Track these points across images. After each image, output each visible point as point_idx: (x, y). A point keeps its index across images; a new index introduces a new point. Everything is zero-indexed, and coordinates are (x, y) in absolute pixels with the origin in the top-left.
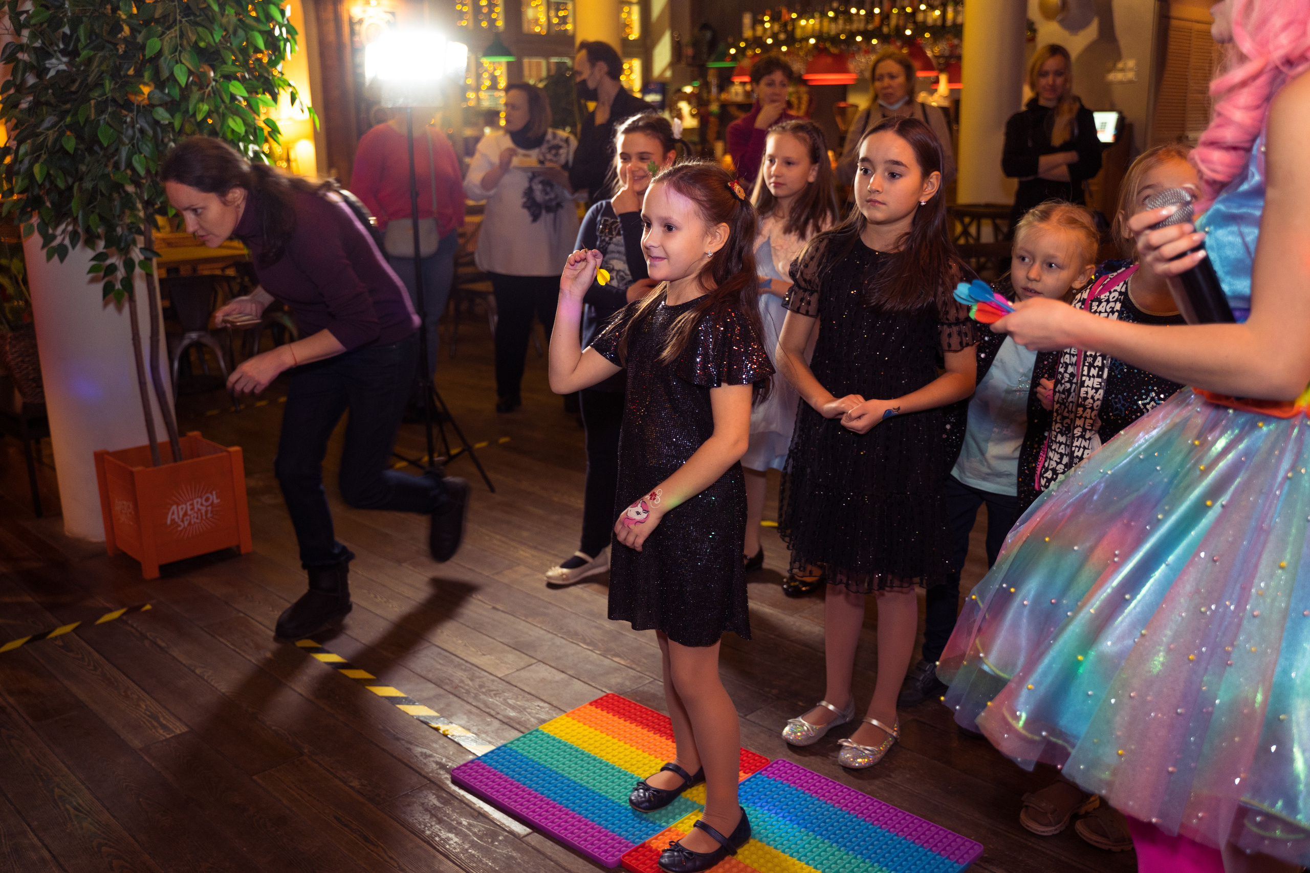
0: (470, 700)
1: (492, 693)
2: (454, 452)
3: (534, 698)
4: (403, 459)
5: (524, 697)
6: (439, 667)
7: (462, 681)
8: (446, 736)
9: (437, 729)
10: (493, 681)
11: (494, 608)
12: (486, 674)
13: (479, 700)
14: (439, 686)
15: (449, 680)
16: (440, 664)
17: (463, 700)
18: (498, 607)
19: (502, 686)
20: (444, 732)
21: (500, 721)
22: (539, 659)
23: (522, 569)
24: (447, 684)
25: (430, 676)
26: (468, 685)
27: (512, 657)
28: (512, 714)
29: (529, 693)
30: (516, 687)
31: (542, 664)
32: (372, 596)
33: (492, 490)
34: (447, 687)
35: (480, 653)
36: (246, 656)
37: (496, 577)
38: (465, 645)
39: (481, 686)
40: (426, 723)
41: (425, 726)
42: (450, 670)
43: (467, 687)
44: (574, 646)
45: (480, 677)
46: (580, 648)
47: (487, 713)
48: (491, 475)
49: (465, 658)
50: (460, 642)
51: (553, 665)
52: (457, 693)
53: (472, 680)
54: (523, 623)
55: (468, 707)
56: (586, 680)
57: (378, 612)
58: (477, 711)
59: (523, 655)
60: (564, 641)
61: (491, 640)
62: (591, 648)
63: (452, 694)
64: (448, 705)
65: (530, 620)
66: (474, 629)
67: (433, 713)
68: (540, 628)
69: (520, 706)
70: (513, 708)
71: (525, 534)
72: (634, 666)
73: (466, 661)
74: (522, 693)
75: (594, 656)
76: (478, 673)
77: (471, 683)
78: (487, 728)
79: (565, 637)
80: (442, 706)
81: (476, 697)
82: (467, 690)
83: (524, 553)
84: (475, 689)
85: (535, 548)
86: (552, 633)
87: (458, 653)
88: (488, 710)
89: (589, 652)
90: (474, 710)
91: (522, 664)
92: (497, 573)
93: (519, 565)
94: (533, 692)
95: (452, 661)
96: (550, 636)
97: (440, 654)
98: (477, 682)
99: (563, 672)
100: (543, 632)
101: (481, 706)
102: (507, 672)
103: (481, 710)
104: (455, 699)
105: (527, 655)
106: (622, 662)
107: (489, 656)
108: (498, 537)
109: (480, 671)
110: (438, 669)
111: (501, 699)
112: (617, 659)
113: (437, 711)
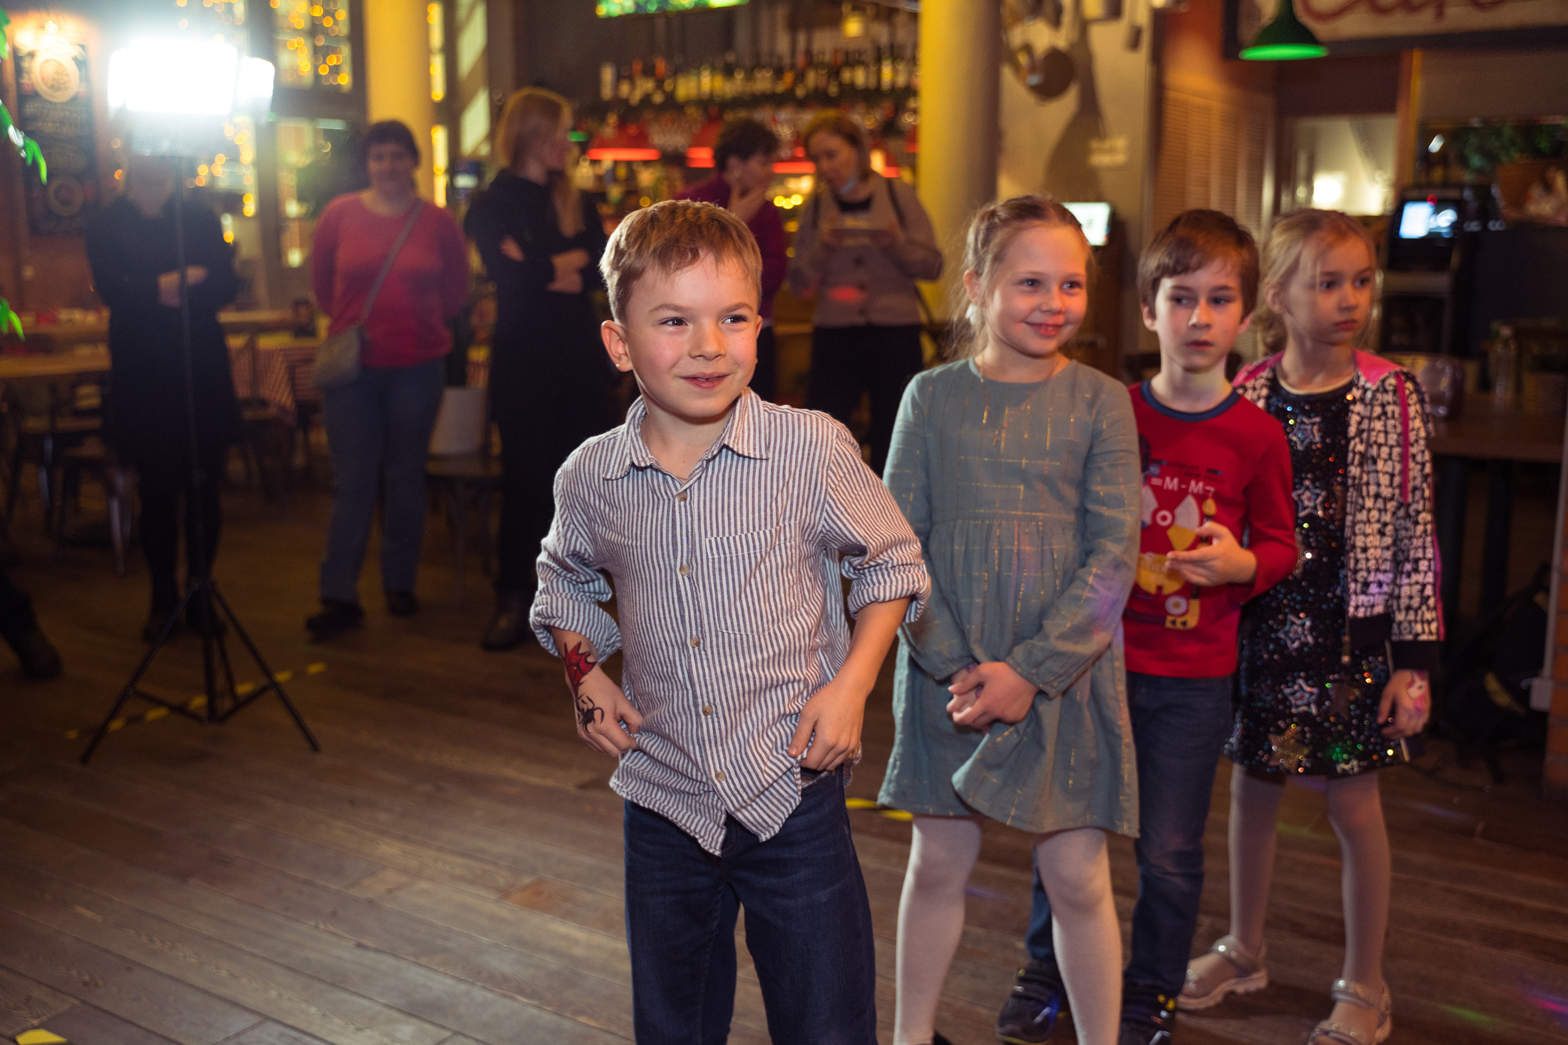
2: (243, 689)
4: (159, 703)
11: (360, 946)
18: (365, 942)
22: (455, 1028)
23: (392, 877)
27: (407, 1029)
31: (462, 1039)
32: (145, 939)
33: (315, 748)
35: (352, 1028)
37: (351, 891)
38: (324, 1015)
44: (508, 1001)
46: (518, 1004)
48: (311, 725)
50: (313, 1009)
54: (415, 968)
57: (161, 967)
59: (427, 1026)
60: (489, 995)
61: (366, 1003)
62: (535, 1003)
65: (423, 961)
66: (333, 985)
68: (444, 974)
71: (383, 817)
72: (613, 1028)
75: (547, 1017)
79: (489, 986)
83: (389, 849)
85: (405, 839)
86: (466, 982)
87: (313, 1030)
89: (534, 1011)
92: (352, 885)
93: (385, 868)
96: (463, 987)
97: (282, 1035)
100: (449, 982)
105: (432, 1023)
106: (592, 1023)
107: (368, 1032)
108: (340, 824)
112: (583, 1019)
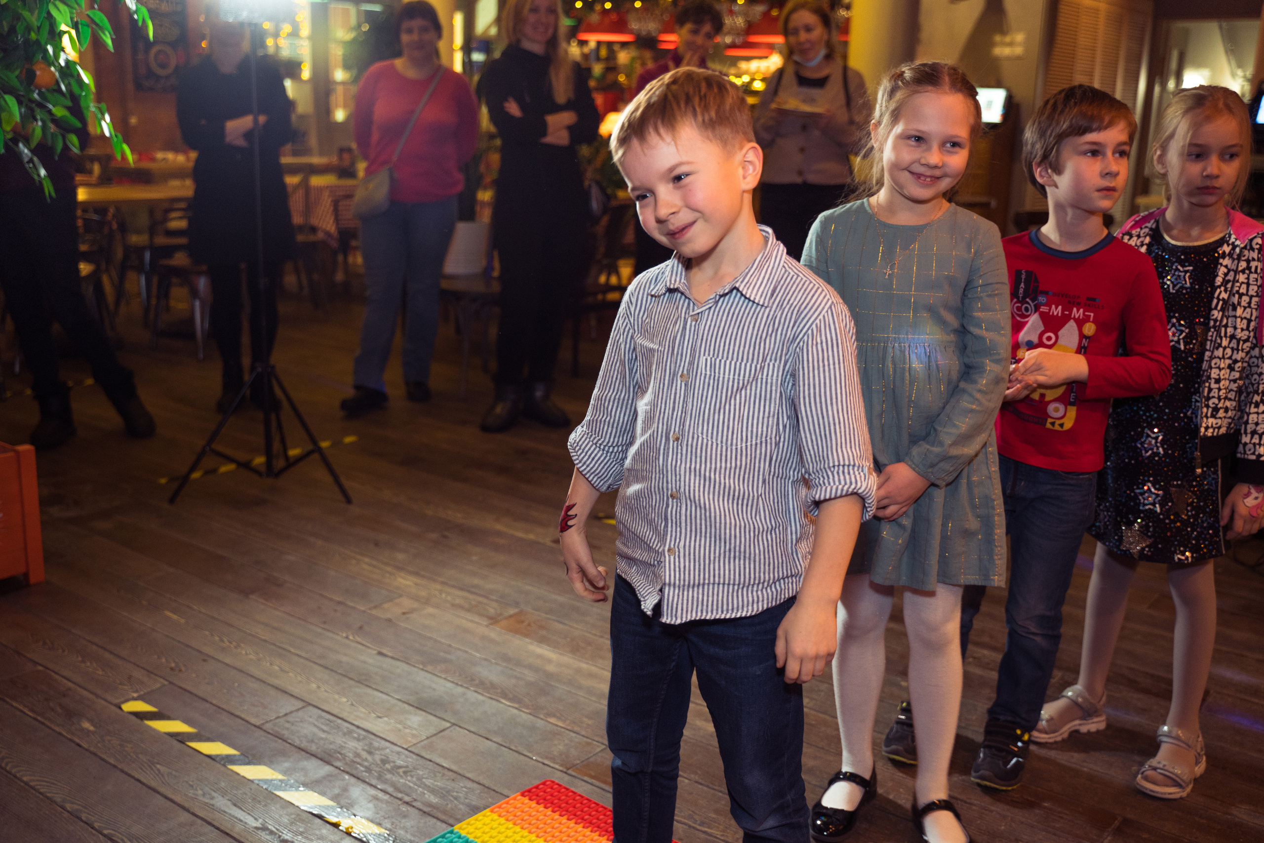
0: (374, 782)
1: (401, 771)
2: (294, 452)
3: (459, 777)
4: (230, 460)
5: (444, 775)
6: (323, 735)
7: (357, 755)
8: (349, 834)
9: (336, 825)
10: (398, 753)
11: (380, 654)
12: (388, 744)
13: (385, 782)
14: (328, 763)
15: (341, 754)
16: (324, 731)
17: (364, 781)
18: (384, 651)
19: (412, 760)
20: (347, 829)
21: (420, 810)
22: (452, 721)
23: (407, 603)
24: (338, 759)
25: (313, 748)
26: (366, 760)
27: (416, 719)
28: (434, 799)
29: (449, 770)
30: (430, 761)
31: (458, 728)
32: (217, 638)
33: (349, 501)
34: (338, 764)
35: (373, 715)
36: (53, 726)
37: (374, 612)
38: (352, 705)
39: (384, 761)
40: (320, 817)
41: (318, 821)
42: (339, 740)
43: (366, 764)
44: (494, 702)
45: (378, 749)
46: (501, 705)
47: (400, 799)
48: (346, 484)
49: (356, 723)
50: (345, 700)
51: (472, 729)
52: (354, 772)
53: (370, 753)
54: (422, 673)
55: (373, 792)
56: (520, 749)
57: (228, 660)
58: (387, 797)
59: (432, 717)
60: (480, 698)
61: (384, 697)
62: (516, 706)
63: (347, 773)
64: (345, 790)
65: (429, 668)
66: (359, 682)
67: (325, 801)
68: (445, 679)
69: (441, 788)
70: (433, 791)
71: (400, 556)
72: (576, 729)
73: (358, 727)
74: (440, 769)
75: (525, 717)
76: (377, 743)
77: (369, 758)
78: (404, 821)
79: (480, 691)
80: (336, 791)
81: (380, 778)
82: (366, 767)
83: (404, 581)
84: (377, 765)
85: (417, 574)
86: (461, 686)
87: (344, 715)
88: (400, 795)
89: (515, 711)
90: (381, 795)
91: (432, 731)
92: (375, 607)
93: (401, 596)
94: (454, 768)
95: (338, 727)
96: (460, 690)
97: (320, 717)
98: (377, 758)
99: (487, 739)
100: (449, 685)
101: (390, 790)
102: (414, 741)
103: (391, 795)
104: (353, 780)
105: (435, 716)
106: (560, 724)
107: (386, 719)
108: (367, 560)
109: (378, 739)
110: (322, 739)
111: (414, 779)
112: (553, 720)
113: (332, 799)
